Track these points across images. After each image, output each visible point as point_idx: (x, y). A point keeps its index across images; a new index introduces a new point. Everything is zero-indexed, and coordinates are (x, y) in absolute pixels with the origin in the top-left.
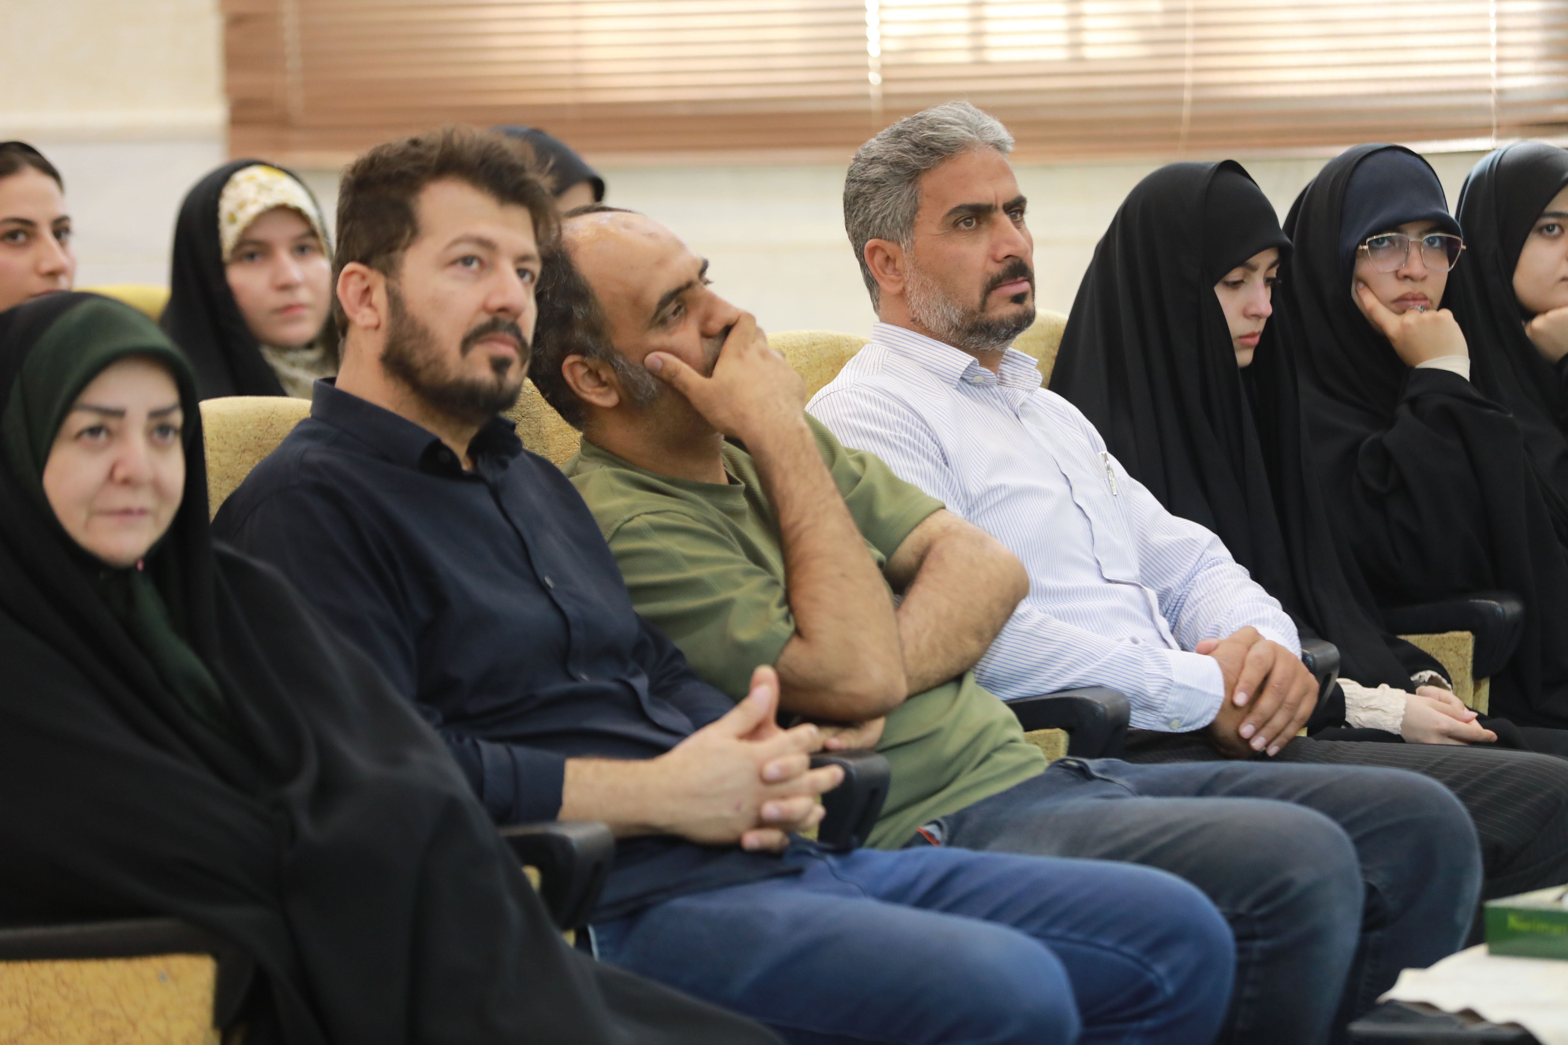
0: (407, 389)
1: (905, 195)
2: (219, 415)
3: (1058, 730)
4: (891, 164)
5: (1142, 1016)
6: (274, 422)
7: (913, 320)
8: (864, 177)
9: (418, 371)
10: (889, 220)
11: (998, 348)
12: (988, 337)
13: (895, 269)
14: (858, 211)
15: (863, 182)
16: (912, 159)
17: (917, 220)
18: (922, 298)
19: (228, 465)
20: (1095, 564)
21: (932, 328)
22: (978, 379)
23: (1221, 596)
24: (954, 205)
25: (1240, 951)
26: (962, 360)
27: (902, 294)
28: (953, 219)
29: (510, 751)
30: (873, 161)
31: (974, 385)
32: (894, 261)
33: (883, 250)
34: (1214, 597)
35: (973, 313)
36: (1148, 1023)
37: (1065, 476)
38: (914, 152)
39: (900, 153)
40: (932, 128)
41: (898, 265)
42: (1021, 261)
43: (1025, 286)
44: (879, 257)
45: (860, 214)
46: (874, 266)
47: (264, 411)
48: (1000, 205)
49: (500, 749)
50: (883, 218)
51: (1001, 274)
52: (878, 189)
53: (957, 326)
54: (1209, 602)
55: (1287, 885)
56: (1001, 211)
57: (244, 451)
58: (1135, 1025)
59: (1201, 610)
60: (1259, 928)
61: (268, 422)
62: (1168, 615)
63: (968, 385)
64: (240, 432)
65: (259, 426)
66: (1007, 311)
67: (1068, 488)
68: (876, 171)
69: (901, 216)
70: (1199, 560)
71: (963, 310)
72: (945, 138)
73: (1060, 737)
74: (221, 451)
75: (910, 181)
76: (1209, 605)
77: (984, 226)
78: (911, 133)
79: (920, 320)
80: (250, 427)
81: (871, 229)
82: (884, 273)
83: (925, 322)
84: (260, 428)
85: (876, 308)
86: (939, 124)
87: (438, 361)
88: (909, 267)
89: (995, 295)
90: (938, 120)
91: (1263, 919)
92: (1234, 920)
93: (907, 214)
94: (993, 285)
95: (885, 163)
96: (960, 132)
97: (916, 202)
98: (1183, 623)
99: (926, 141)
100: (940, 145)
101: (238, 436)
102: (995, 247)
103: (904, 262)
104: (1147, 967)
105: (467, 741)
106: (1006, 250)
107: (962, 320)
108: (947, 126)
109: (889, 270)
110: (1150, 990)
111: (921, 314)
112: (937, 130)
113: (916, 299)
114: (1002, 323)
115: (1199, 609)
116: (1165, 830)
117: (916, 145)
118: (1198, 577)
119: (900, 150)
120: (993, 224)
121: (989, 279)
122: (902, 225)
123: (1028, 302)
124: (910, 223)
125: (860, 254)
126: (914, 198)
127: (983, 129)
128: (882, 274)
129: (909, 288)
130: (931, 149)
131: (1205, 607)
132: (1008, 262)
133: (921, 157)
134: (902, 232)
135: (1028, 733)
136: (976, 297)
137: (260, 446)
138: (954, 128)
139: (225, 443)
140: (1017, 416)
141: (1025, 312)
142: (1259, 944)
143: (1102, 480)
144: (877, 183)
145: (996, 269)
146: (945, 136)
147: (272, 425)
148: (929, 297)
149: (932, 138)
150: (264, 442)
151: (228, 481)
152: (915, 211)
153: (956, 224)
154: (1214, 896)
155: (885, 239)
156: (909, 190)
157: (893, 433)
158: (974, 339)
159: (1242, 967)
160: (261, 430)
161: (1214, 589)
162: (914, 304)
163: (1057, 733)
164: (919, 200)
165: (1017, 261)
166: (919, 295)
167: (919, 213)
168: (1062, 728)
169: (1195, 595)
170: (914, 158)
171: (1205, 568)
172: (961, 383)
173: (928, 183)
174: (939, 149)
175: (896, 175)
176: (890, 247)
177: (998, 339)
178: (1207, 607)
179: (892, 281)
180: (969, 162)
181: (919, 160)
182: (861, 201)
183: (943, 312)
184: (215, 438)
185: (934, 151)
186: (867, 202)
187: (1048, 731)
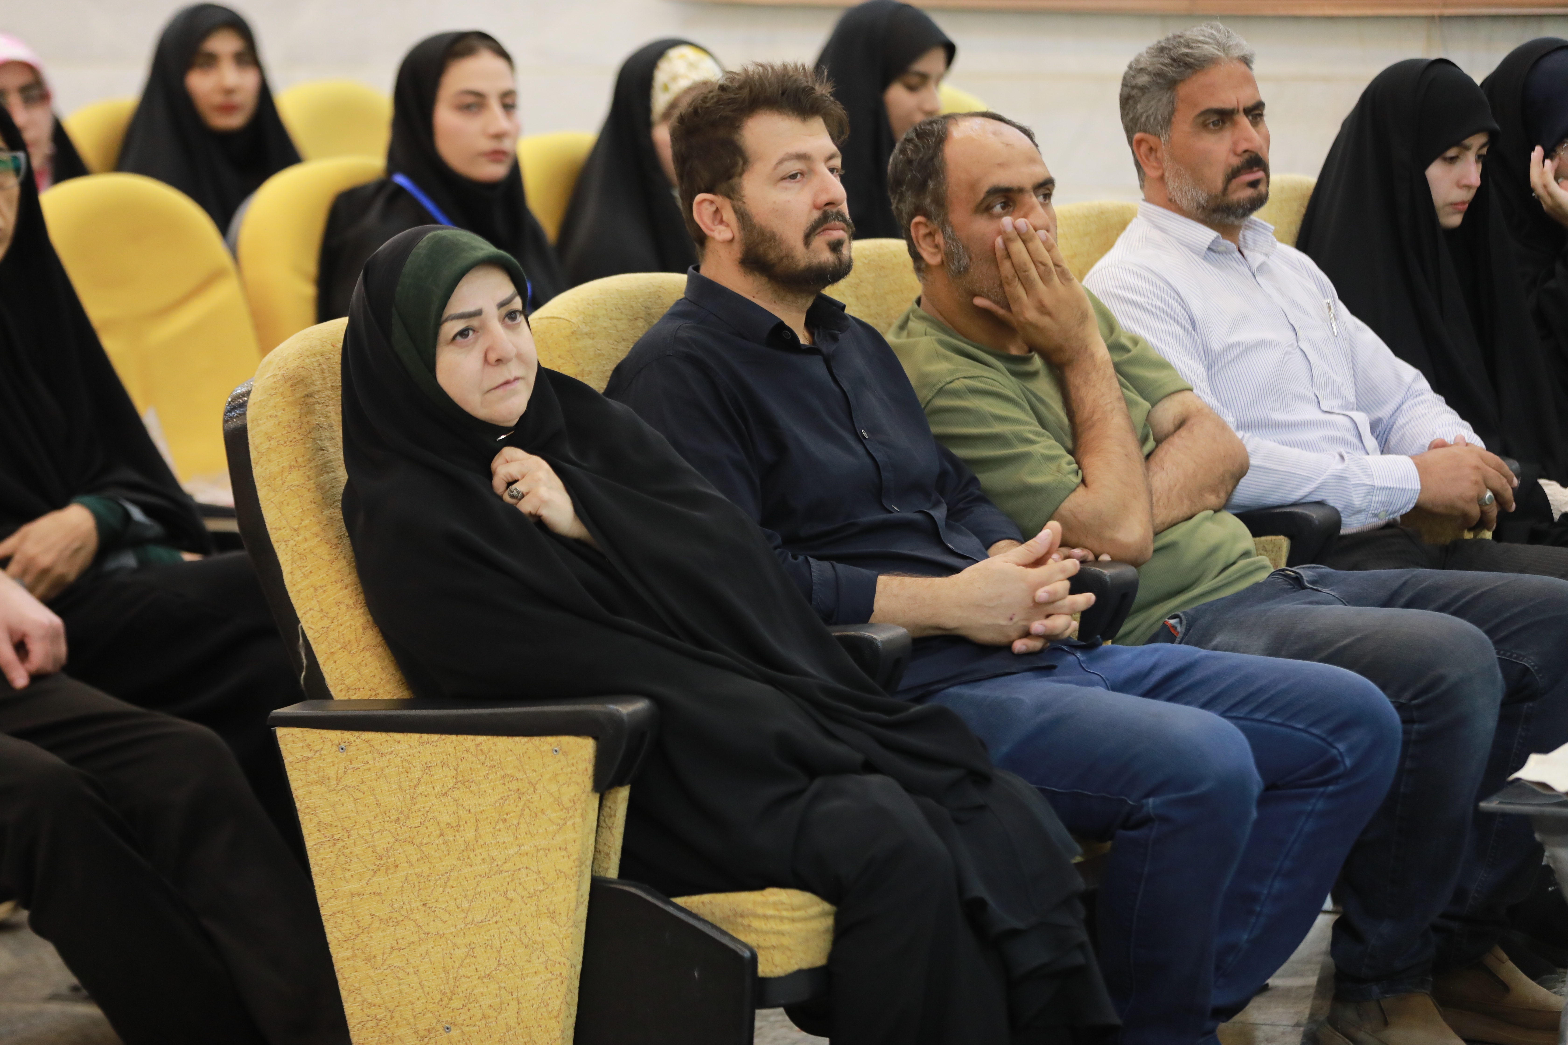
0: (763, 280)
1: (1165, 100)
2: (617, 290)
3: (1282, 537)
4: (1154, 74)
5: (1326, 783)
6: (661, 295)
7: (1170, 200)
8: (1134, 83)
9: (774, 265)
10: (1152, 119)
11: (1236, 222)
12: (1228, 215)
13: (1156, 158)
14: (1129, 109)
15: (1133, 87)
16: (1170, 72)
17: (1173, 119)
18: (1176, 184)
19: (623, 331)
20: (1315, 398)
21: (1185, 207)
22: (1221, 248)
23: (1423, 422)
24: (1203, 108)
25: (1405, 732)
26: (1206, 235)
27: (1162, 178)
28: (1201, 119)
29: (833, 567)
30: (1141, 70)
31: (1219, 253)
32: (1156, 151)
33: (1147, 142)
34: (1417, 423)
35: (1216, 197)
36: (1331, 788)
37: (1292, 326)
38: (1172, 66)
39: (1161, 66)
40: (1188, 46)
41: (1159, 155)
42: (1257, 155)
43: (1260, 174)
44: (1144, 148)
45: (1130, 112)
46: (1140, 154)
47: (653, 286)
48: (1241, 109)
49: (826, 565)
50: (1147, 117)
51: (1240, 165)
52: (1144, 94)
53: (1203, 206)
54: (1413, 427)
55: (1441, 679)
56: (1242, 114)
57: (636, 319)
58: (1321, 790)
59: (1407, 433)
60: (1415, 714)
61: (656, 294)
62: (1379, 438)
63: (1213, 254)
64: (634, 304)
65: (649, 298)
66: (1245, 194)
67: (1294, 335)
68: (1143, 79)
69: (1161, 116)
70: (1408, 390)
71: (1208, 194)
72: (1197, 55)
73: (1283, 543)
74: (618, 320)
75: (1169, 89)
76: (1413, 429)
77: (1228, 125)
78: (1171, 49)
79: (1175, 201)
80: (641, 300)
81: (1139, 125)
82: (1148, 160)
83: (1178, 202)
84: (650, 300)
85: (1142, 187)
86: (1193, 43)
87: (789, 256)
88: (1166, 157)
89: (1235, 183)
90: (1193, 39)
91: (1419, 707)
92: (1399, 707)
93: (1166, 114)
94: (1233, 174)
95: (1149, 73)
96: (1210, 49)
97: (1173, 105)
98: (1392, 443)
99: (1182, 58)
100: (1192, 61)
101: (632, 307)
102: (1235, 144)
103: (1163, 153)
104: (1331, 745)
105: (801, 558)
106: (1244, 146)
107: (1208, 202)
108: (1200, 45)
109: (1152, 158)
110: (1333, 763)
111: (1176, 195)
112: (1192, 48)
113: (1172, 183)
114: (1239, 204)
115: (1405, 432)
116: (1348, 632)
117: (1174, 60)
118: (1404, 407)
119: (1162, 64)
120: (1234, 123)
121: (1230, 170)
122: (1162, 123)
123: (1262, 188)
124: (1168, 121)
125: (1130, 142)
126: (1172, 102)
127: (1229, 46)
128: (1146, 161)
129: (1167, 175)
130: (1186, 64)
131: (1410, 431)
132: (1246, 156)
133: (1177, 70)
134: (1161, 128)
135: (1257, 539)
136: (1219, 183)
137: (649, 314)
138: (1205, 46)
139: (622, 313)
140: (1254, 276)
141: (1258, 195)
142: (1416, 727)
143: (1326, 324)
144: (1143, 89)
145: (1236, 161)
146: (1196, 52)
147: (659, 297)
148: (1181, 182)
149: (1187, 55)
150: (653, 310)
151: (623, 343)
152: (1172, 112)
153: (1205, 126)
154: (1383, 688)
155: (1149, 133)
156: (1168, 95)
157: (1146, 300)
158: (1217, 217)
159: (1406, 744)
160: (650, 302)
161: (1417, 416)
162: (1170, 188)
163: (1281, 540)
164: (1175, 104)
165: (1253, 155)
166: (1174, 181)
167: (1176, 114)
168: (1285, 535)
169: (1401, 421)
170: (1172, 71)
171: (1412, 397)
172: (1208, 252)
173: (1183, 90)
174: (1192, 64)
175: (1158, 83)
176: (1152, 139)
177: (1236, 217)
178: (1412, 431)
179: (1154, 167)
180: (1216, 75)
181: (1176, 72)
182: (1131, 102)
183: (1192, 194)
184: (614, 309)
185: (1187, 65)
186: (1136, 103)
187: (1273, 538)
